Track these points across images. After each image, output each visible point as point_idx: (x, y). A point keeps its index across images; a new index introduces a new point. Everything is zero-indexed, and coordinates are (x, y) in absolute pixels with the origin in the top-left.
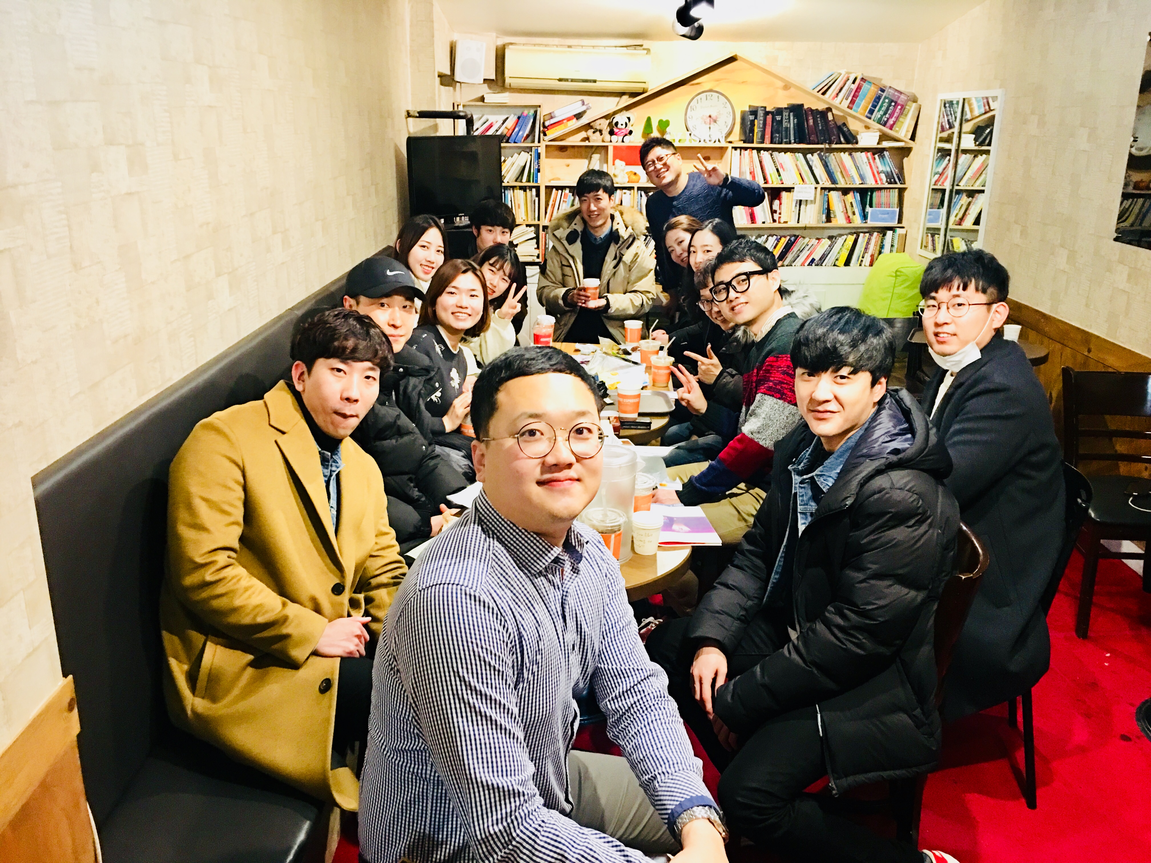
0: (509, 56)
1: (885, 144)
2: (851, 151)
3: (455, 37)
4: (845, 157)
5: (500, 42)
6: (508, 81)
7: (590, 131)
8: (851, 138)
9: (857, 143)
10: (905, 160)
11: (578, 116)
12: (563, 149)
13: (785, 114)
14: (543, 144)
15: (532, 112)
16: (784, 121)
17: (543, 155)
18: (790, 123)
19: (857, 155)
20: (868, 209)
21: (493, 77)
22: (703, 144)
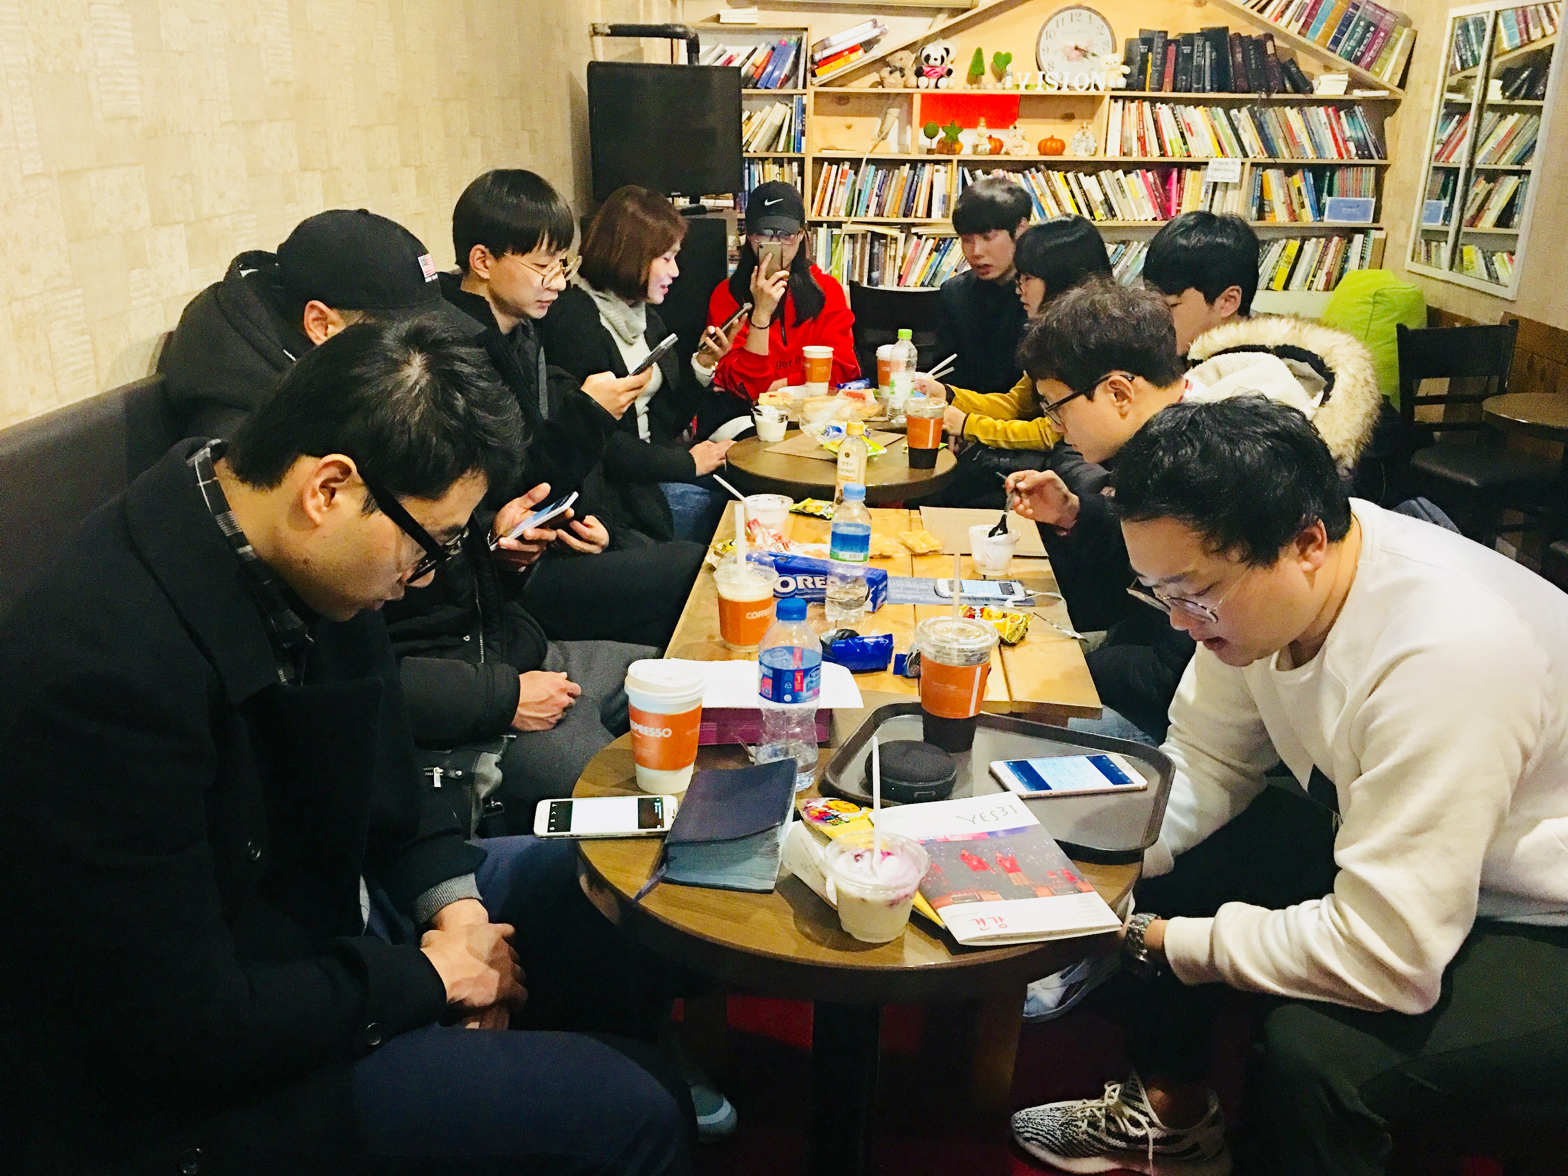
1: (1357, 94)
2: (1301, 104)
4: (1292, 114)
7: (885, 71)
8: (1302, 84)
9: (1312, 91)
10: (1388, 121)
11: (868, 45)
12: (843, 99)
13: (1198, 42)
14: (811, 90)
15: (794, 39)
16: (1195, 55)
17: (810, 109)
18: (1205, 58)
19: (1311, 110)
20: (1327, 200)
22: (1065, 91)
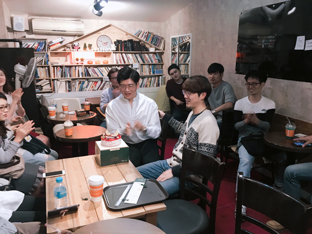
0: (33, 22)
1: (157, 51)
2: (147, 53)
3: (12, 15)
4: (146, 55)
5: (30, 18)
6: (34, 31)
7: (66, 48)
8: (147, 50)
9: (149, 51)
10: (162, 56)
11: (61, 42)
12: (56, 54)
13: (127, 42)
14: (49, 52)
15: (44, 41)
16: (127, 44)
17: (49, 56)
18: (129, 45)
19: (149, 54)
20: (155, 70)
21: (28, 29)
22: (104, 51)
